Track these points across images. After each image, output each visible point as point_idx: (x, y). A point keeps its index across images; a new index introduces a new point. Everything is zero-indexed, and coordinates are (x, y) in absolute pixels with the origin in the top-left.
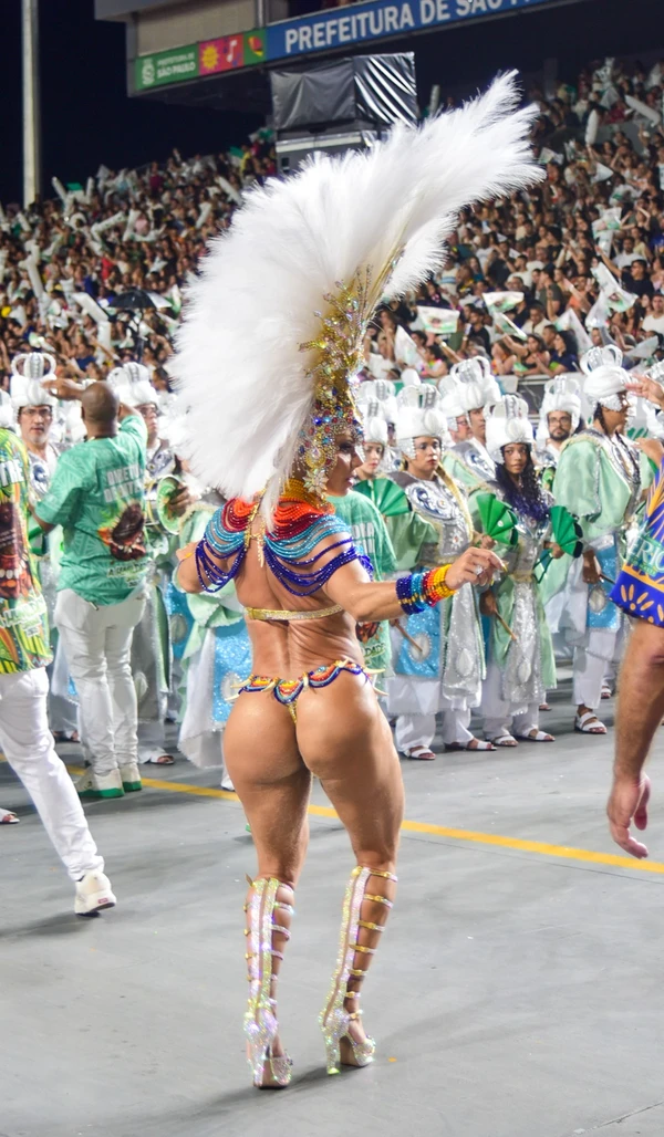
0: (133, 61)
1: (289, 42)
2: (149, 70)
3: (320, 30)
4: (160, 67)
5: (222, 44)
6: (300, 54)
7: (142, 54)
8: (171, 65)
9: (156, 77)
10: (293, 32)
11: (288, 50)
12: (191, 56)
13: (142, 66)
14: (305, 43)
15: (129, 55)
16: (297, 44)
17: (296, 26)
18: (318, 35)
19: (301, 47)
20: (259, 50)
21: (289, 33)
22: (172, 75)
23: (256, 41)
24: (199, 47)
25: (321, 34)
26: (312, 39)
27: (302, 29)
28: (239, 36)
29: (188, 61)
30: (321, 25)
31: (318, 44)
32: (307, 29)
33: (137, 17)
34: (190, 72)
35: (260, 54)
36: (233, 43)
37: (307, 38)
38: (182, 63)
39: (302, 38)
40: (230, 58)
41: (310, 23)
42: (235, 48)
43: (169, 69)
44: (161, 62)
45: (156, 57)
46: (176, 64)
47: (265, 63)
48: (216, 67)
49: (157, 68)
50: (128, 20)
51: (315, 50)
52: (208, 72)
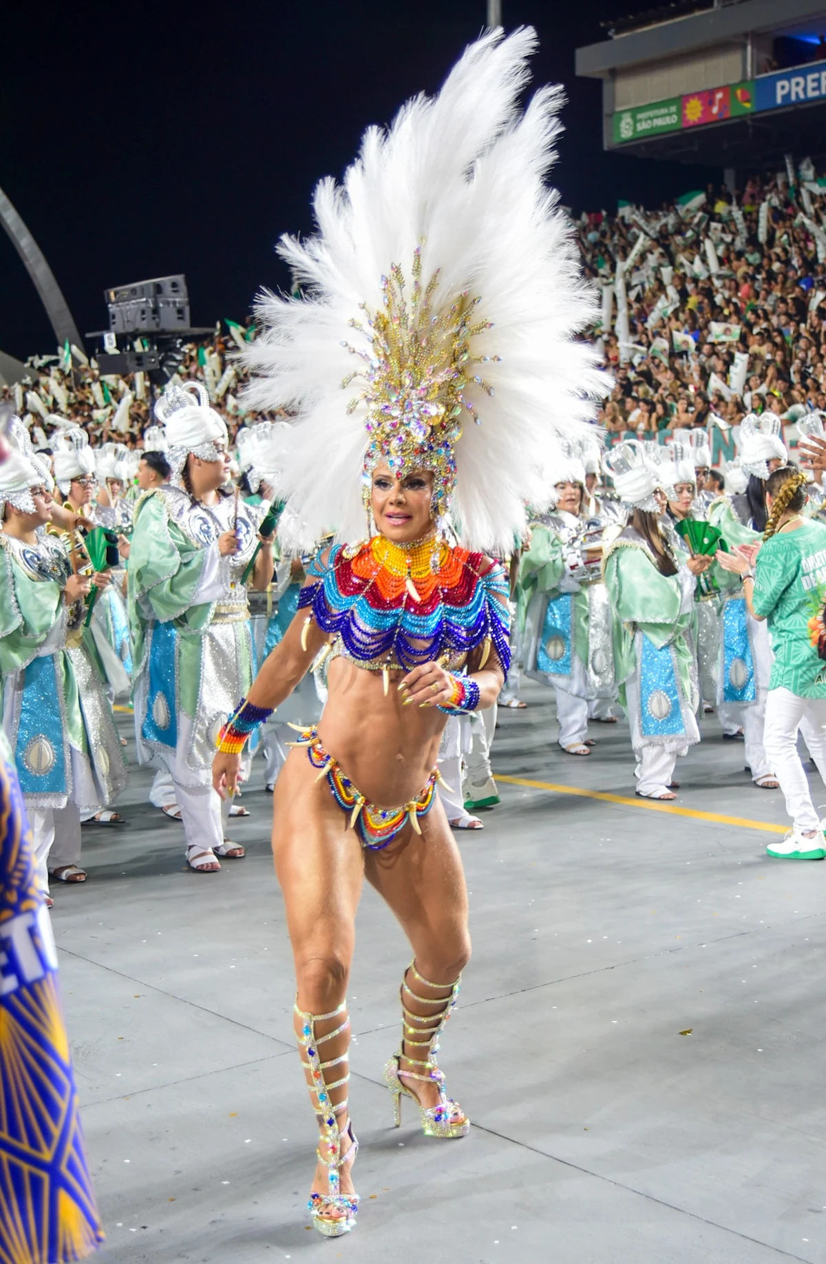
0: (610, 116)
1: (780, 93)
2: (628, 124)
3: (814, 81)
4: (640, 121)
5: (707, 97)
6: (793, 104)
7: (618, 109)
8: (651, 119)
9: (635, 130)
10: (785, 83)
11: (779, 101)
12: (673, 109)
13: (621, 119)
14: (797, 94)
15: (606, 110)
16: (789, 94)
17: (788, 77)
18: (811, 85)
19: (793, 98)
20: (748, 101)
21: (779, 84)
22: (652, 128)
23: (743, 93)
24: (682, 100)
25: (815, 85)
26: (805, 90)
27: (794, 81)
28: (725, 89)
29: (670, 114)
30: (816, 76)
31: (811, 94)
32: (801, 80)
33: (614, 73)
34: (672, 124)
35: (748, 105)
36: (719, 96)
37: (800, 89)
38: (663, 116)
39: (794, 89)
40: (715, 110)
41: (803, 74)
42: (720, 100)
43: (649, 122)
44: (640, 116)
45: (635, 111)
46: (657, 117)
47: (752, 114)
48: (699, 118)
49: (636, 121)
50: (606, 77)
51: (808, 100)
52: (691, 123)
